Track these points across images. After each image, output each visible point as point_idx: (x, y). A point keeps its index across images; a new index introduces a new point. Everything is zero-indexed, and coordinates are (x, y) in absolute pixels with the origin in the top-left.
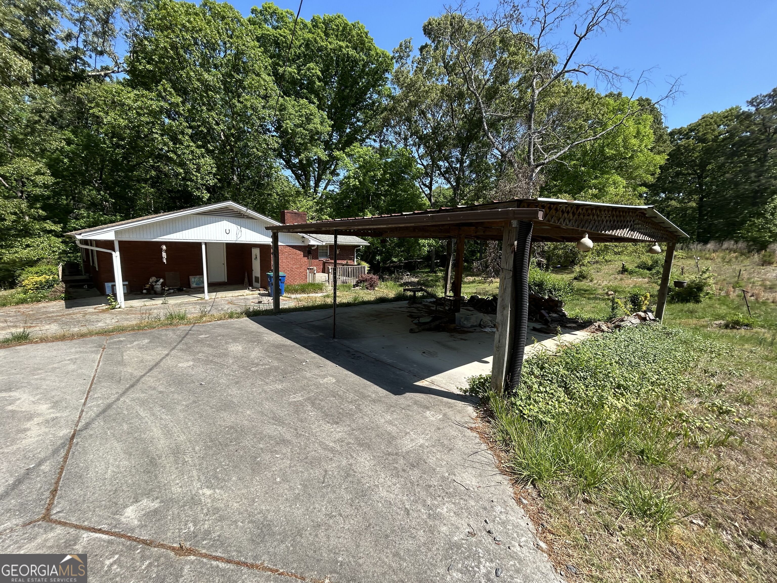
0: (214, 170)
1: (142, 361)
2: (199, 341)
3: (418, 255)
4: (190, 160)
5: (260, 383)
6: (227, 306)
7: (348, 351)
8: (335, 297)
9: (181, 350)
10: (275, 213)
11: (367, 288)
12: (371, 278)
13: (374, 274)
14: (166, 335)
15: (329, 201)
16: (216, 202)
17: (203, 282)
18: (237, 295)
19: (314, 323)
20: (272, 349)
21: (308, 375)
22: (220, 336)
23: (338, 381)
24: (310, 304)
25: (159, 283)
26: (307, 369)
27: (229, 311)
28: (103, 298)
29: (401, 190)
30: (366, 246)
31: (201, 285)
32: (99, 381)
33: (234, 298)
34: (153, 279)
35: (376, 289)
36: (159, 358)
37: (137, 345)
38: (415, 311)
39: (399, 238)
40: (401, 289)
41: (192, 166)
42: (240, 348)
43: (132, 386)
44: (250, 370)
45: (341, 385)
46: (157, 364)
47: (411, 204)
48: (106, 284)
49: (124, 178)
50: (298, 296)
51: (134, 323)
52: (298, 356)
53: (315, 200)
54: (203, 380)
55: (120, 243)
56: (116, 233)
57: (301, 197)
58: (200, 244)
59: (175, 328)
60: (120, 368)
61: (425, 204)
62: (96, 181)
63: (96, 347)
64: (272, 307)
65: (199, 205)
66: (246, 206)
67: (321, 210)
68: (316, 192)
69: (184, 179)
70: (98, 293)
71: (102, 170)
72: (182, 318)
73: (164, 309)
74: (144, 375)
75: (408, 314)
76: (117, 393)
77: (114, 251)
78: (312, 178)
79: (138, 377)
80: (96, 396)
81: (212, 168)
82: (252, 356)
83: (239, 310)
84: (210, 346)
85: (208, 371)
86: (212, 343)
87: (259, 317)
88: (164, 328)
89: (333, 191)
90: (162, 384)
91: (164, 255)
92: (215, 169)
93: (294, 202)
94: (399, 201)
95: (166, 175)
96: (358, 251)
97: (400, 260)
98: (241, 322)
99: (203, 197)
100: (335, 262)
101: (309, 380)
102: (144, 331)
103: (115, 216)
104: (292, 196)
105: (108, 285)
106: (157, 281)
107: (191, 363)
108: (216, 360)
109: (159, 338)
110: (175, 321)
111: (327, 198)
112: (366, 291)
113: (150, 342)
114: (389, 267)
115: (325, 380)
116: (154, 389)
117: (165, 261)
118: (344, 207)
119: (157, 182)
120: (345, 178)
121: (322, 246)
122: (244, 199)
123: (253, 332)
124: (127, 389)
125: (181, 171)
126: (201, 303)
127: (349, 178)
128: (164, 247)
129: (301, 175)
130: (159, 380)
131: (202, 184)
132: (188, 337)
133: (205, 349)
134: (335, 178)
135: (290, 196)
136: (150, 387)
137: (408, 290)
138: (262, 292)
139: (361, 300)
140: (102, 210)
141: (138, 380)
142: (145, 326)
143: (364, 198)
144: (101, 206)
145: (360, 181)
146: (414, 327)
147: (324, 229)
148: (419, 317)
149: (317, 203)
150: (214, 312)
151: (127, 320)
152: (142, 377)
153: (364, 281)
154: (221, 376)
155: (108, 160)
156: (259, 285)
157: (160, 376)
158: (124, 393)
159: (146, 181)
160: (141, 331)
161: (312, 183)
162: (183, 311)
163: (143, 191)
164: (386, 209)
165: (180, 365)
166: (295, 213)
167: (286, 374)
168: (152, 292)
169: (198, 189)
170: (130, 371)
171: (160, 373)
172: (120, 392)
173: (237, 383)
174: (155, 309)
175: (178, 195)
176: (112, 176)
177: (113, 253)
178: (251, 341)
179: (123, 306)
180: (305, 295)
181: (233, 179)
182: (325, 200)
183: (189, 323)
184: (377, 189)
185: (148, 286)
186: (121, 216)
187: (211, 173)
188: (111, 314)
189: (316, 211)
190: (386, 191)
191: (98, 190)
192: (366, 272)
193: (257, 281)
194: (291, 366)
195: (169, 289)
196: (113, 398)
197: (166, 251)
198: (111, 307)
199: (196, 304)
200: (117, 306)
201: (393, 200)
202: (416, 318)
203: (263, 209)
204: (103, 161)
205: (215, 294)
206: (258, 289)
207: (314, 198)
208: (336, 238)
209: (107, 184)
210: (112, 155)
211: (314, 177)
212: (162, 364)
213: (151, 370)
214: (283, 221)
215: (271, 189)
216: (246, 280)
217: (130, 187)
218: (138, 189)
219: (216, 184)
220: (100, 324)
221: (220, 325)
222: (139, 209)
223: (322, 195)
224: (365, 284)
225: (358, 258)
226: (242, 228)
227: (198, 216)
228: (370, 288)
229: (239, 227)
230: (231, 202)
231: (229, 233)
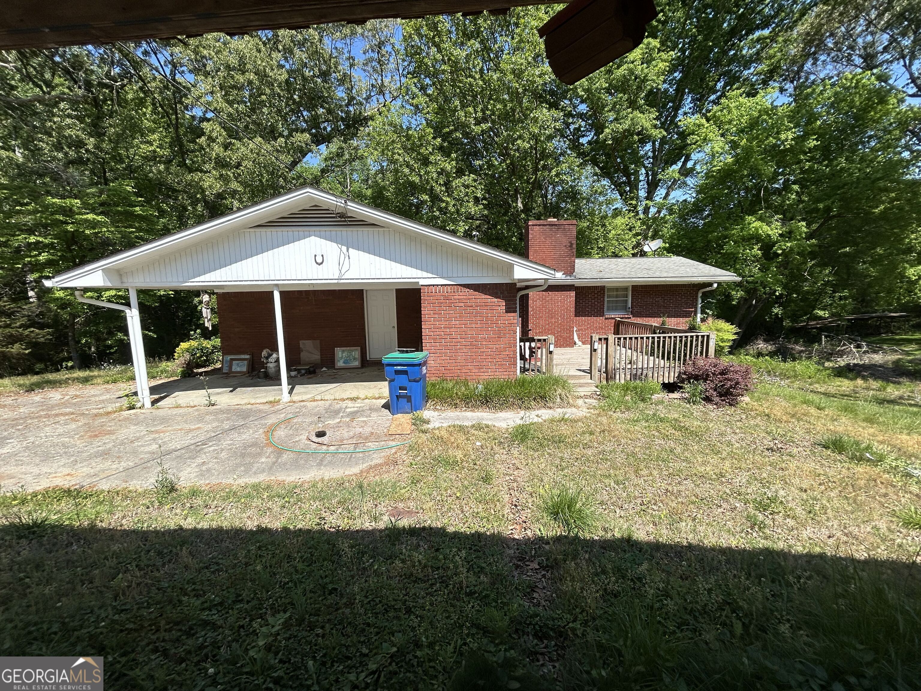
11: (708, 399)
34: (264, 353)
55: (139, 292)
77: (130, 308)
96: (706, 295)
106: (269, 356)
153: (697, 378)
166: (551, 225)
177: (128, 311)
179: (147, 406)
192: (713, 349)
195: (294, 370)
200: (139, 405)
224: (701, 386)
225: (706, 313)
226: (350, 250)
227: (258, 230)
228: (717, 399)
229: (344, 248)
230: (308, 190)
231: (322, 263)
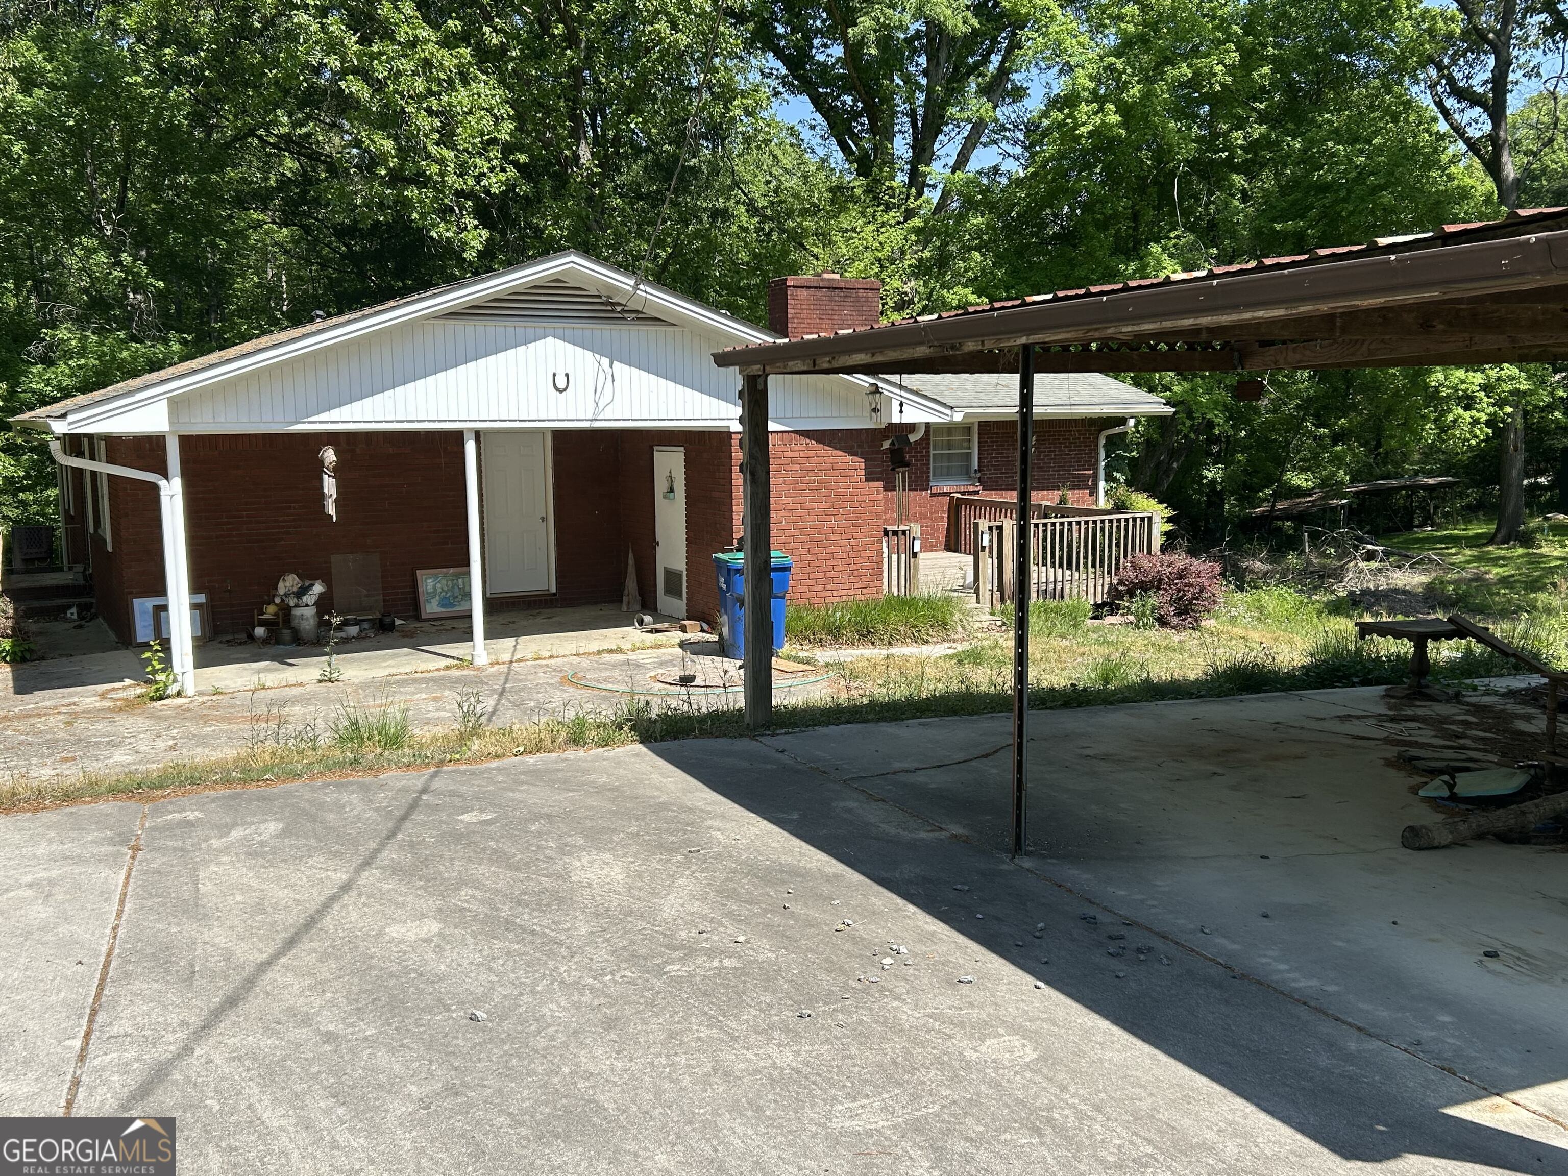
0: (505, 132)
1: (259, 908)
2: (457, 837)
3: (1430, 452)
4: (419, 98)
5: (704, 1033)
6: (558, 697)
7: (1090, 921)
8: (1021, 659)
9: (396, 870)
10: (742, 292)
11: (1162, 622)
12: (1182, 574)
13: (1193, 553)
14: (339, 807)
15: (977, 221)
16: (511, 264)
17: (468, 595)
18: (594, 647)
19: (920, 778)
20: (746, 885)
21: (908, 1015)
22: (537, 817)
23: (1047, 1058)
24: (901, 692)
25: (310, 599)
26: (901, 988)
27: (571, 714)
28: (125, 656)
29: (1336, 135)
30: (1152, 419)
31: (460, 608)
32: (127, 975)
33: (585, 663)
34: (289, 583)
35: (1208, 623)
36: (319, 897)
37: (245, 841)
38: (1425, 735)
39: (1321, 373)
40: (1345, 626)
41: (425, 122)
42: (617, 873)
43: (231, 1002)
44: (659, 971)
45: (1062, 1077)
46: (310, 923)
47: (1386, 197)
48: (137, 603)
49: (195, 194)
50: (848, 654)
51: (228, 753)
52: (861, 928)
53: (917, 222)
54: (478, 1001)
55: (186, 442)
56: (176, 404)
57: (854, 210)
58: (457, 438)
59: (368, 779)
60: (190, 929)
61: (1464, 194)
62: (107, 217)
63: (111, 841)
64: (737, 699)
65: (452, 281)
66: (625, 267)
67: (943, 261)
68: (917, 181)
69: (397, 178)
70: (112, 636)
71: (124, 171)
72: (394, 741)
73: (327, 701)
74: (269, 963)
75: (1392, 752)
76: (183, 1024)
77: (166, 476)
78: (903, 123)
79: (249, 969)
80: (115, 1030)
81: (497, 120)
82: (667, 913)
83: (608, 713)
84: (499, 858)
85: (497, 965)
86: (507, 846)
87: (688, 742)
88: (330, 778)
89: (996, 170)
90: (333, 1003)
91: (329, 485)
92: (511, 126)
93: (824, 238)
94: (1324, 188)
95: (333, 168)
96: (1114, 443)
97: (1328, 486)
98: (618, 763)
99: (464, 244)
100: (1024, 497)
101: (914, 1042)
102: (264, 790)
103: (166, 341)
104: (815, 210)
105: (142, 606)
106: (302, 591)
107: (433, 927)
108: (525, 918)
109: (313, 819)
110: (370, 753)
111: (969, 204)
112: (1156, 634)
113: (285, 833)
114: (1269, 517)
115: (990, 1048)
116: (306, 1021)
117: (331, 510)
118: (1044, 242)
119: (303, 198)
120: (1055, 103)
121: (950, 429)
122: (619, 242)
123: (664, 806)
124: (217, 1014)
125: (388, 145)
126: (464, 681)
127: (1069, 101)
128: (330, 456)
129: (855, 115)
130: (320, 986)
131: (459, 194)
132: (417, 816)
133: (483, 870)
134: (1005, 112)
135: (804, 213)
136: (291, 1012)
137: (1383, 630)
138: (695, 635)
139: (1134, 676)
140: (125, 324)
141: (250, 982)
142: (267, 769)
143: (1141, 189)
144: (123, 307)
145: (1124, 109)
146: (1430, 819)
147: (971, 346)
148: (1452, 771)
149: (924, 235)
150: (508, 717)
151: (203, 741)
152: (264, 967)
153: (1145, 587)
154: (549, 990)
155: (146, 135)
156: (680, 606)
157: (325, 974)
158: (206, 1027)
159: (263, 198)
160: (252, 789)
161: (901, 146)
162: (395, 712)
163: (254, 238)
164: (1257, 234)
165: (394, 931)
166: (832, 288)
167: (811, 1002)
168: (286, 634)
169: (445, 212)
170: (221, 941)
171: (324, 957)
172: (195, 1020)
173: (610, 1024)
174: (295, 701)
175: (373, 245)
176: (155, 188)
177: (163, 483)
178: (662, 847)
179: (190, 690)
180: (876, 652)
181: (577, 157)
182: (961, 218)
183: (420, 761)
184: (1209, 142)
185: (270, 611)
186: (184, 342)
187: (494, 141)
188: (152, 716)
189: (921, 270)
190: (1252, 146)
191: (115, 252)
192: (1157, 541)
193: (673, 588)
194: (832, 968)
195: (345, 623)
196: (172, 1042)
197: (338, 471)
198: (150, 690)
199: (440, 682)
200: (173, 689)
201: (1295, 184)
202: (1434, 773)
203: (697, 279)
204: (129, 140)
205: (509, 642)
206: (675, 621)
207: (909, 214)
208: (1026, 386)
209: (142, 224)
210: (159, 110)
211: (912, 115)
212: (328, 922)
213: (291, 943)
214: (779, 326)
215: (726, 192)
216: (631, 584)
217: (212, 227)
218: (240, 234)
219: (511, 187)
220: (121, 756)
221: (536, 774)
222: (240, 311)
223: (945, 195)
224: (1153, 600)
225: (1115, 480)
226: (616, 364)
227: (451, 323)
228: (1175, 620)
229: (605, 361)
230: (573, 258)
231: (565, 390)
